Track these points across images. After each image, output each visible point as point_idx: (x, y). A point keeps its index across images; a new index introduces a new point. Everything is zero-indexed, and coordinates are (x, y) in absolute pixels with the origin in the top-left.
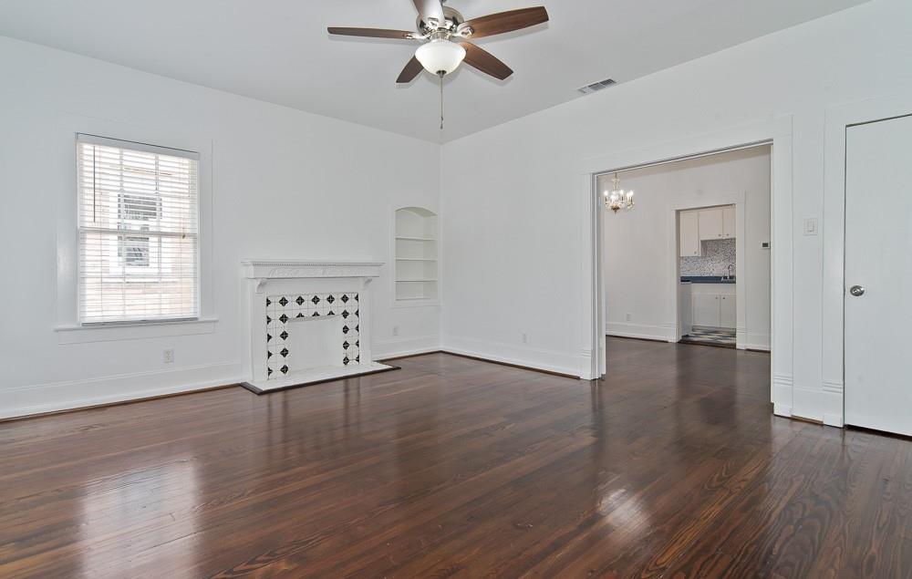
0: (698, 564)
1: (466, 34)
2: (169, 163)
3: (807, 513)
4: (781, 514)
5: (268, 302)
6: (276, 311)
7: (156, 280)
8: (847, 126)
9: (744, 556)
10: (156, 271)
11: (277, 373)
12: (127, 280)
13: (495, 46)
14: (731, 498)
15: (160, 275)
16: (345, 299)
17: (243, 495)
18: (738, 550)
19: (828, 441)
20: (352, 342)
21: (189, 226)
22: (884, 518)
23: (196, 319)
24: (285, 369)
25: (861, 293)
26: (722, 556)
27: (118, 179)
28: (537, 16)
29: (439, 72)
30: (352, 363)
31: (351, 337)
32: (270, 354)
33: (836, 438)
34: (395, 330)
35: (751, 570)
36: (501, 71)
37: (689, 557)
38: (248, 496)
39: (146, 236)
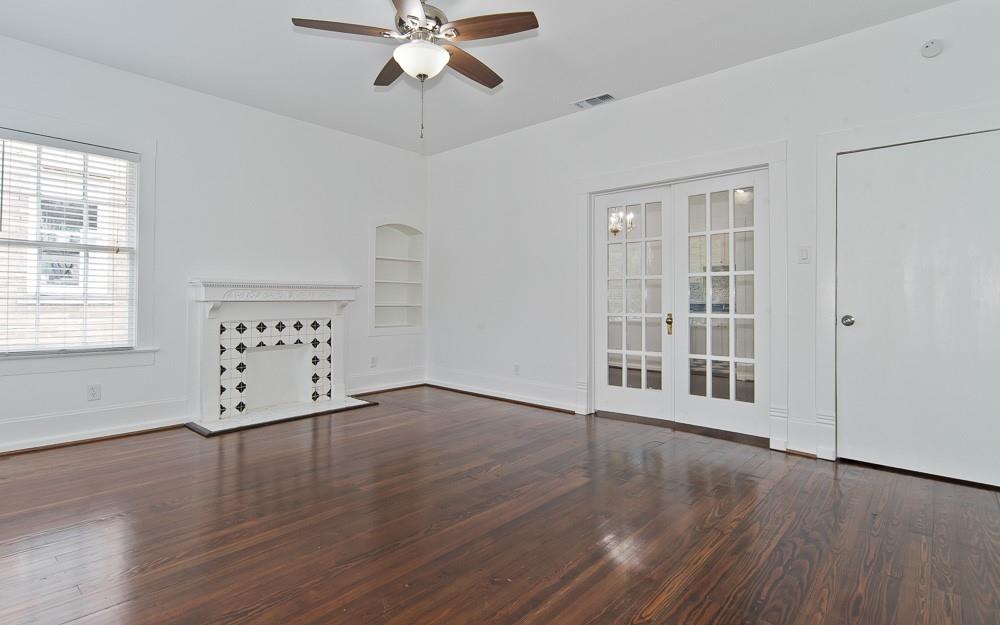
0: (684, 615)
1: (450, 36)
2: (99, 163)
3: (797, 553)
4: (771, 555)
5: (223, 329)
6: (232, 339)
7: (82, 302)
8: (838, 154)
9: (732, 603)
10: (82, 291)
11: (232, 410)
12: (41, 302)
13: (483, 51)
14: (723, 539)
15: (86, 297)
16: (315, 326)
17: (172, 559)
18: (727, 596)
19: (820, 475)
20: (322, 374)
21: (124, 239)
22: (871, 556)
23: (130, 348)
24: (241, 407)
25: (852, 323)
26: (710, 603)
27: (35, 180)
28: (525, 22)
29: (420, 76)
30: (323, 398)
31: (322, 369)
32: (223, 390)
33: (829, 471)
34: (374, 360)
35: (738, 617)
36: (490, 79)
37: (677, 605)
38: (180, 559)
39: (77, 250)
